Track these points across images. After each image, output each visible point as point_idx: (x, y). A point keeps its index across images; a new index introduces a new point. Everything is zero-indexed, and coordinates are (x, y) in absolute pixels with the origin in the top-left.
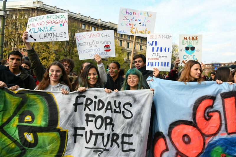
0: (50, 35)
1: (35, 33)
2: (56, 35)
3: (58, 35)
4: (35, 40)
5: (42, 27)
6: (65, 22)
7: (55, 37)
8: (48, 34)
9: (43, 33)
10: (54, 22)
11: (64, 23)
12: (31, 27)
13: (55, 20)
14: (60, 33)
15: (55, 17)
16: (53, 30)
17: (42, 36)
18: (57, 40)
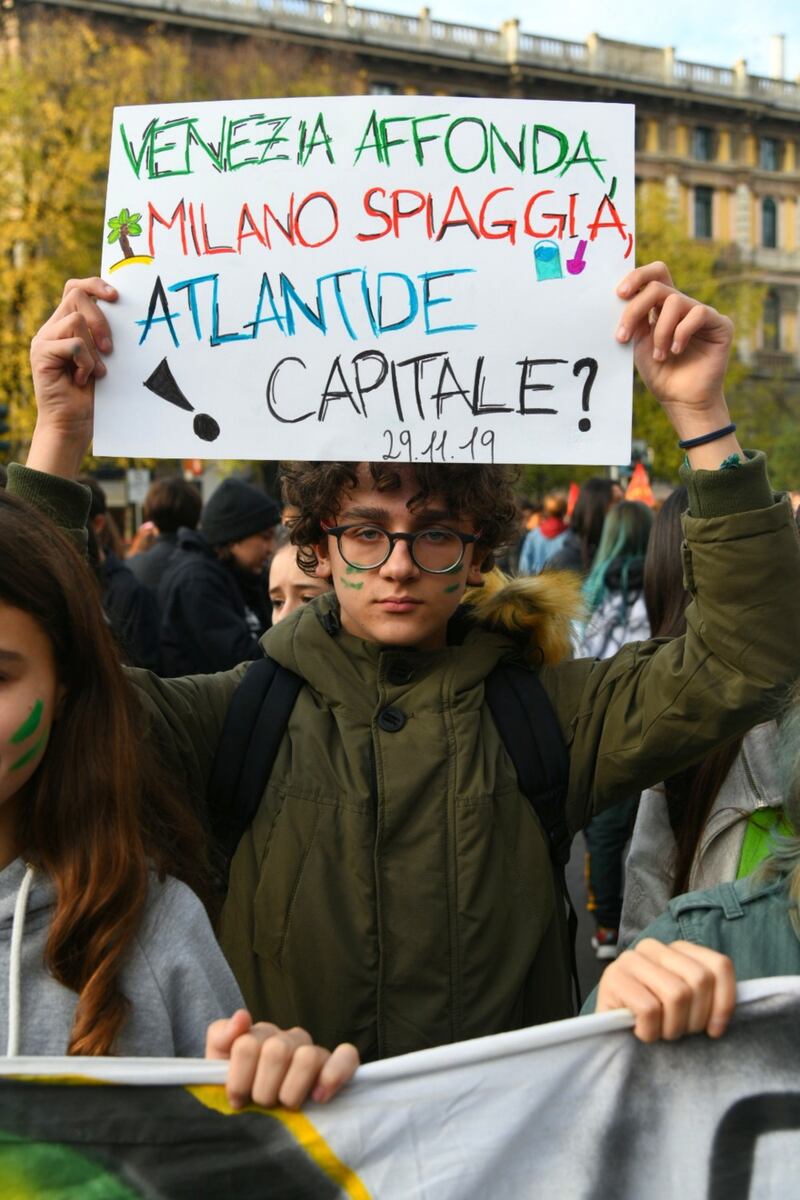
0: (405, 375)
1: (216, 340)
2: (468, 385)
3: (501, 388)
4: (206, 428)
5: (305, 269)
6: (595, 227)
7: (456, 406)
8: (370, 370)
9: (318, 348)
10: (457, 214)
11: (584, 233)
12: (172, 261)
13: (475, 190)
14: (526, 364)
15: (468, 144)
16: (438, 315)
17: (300, 390)
18: (482, 456)
